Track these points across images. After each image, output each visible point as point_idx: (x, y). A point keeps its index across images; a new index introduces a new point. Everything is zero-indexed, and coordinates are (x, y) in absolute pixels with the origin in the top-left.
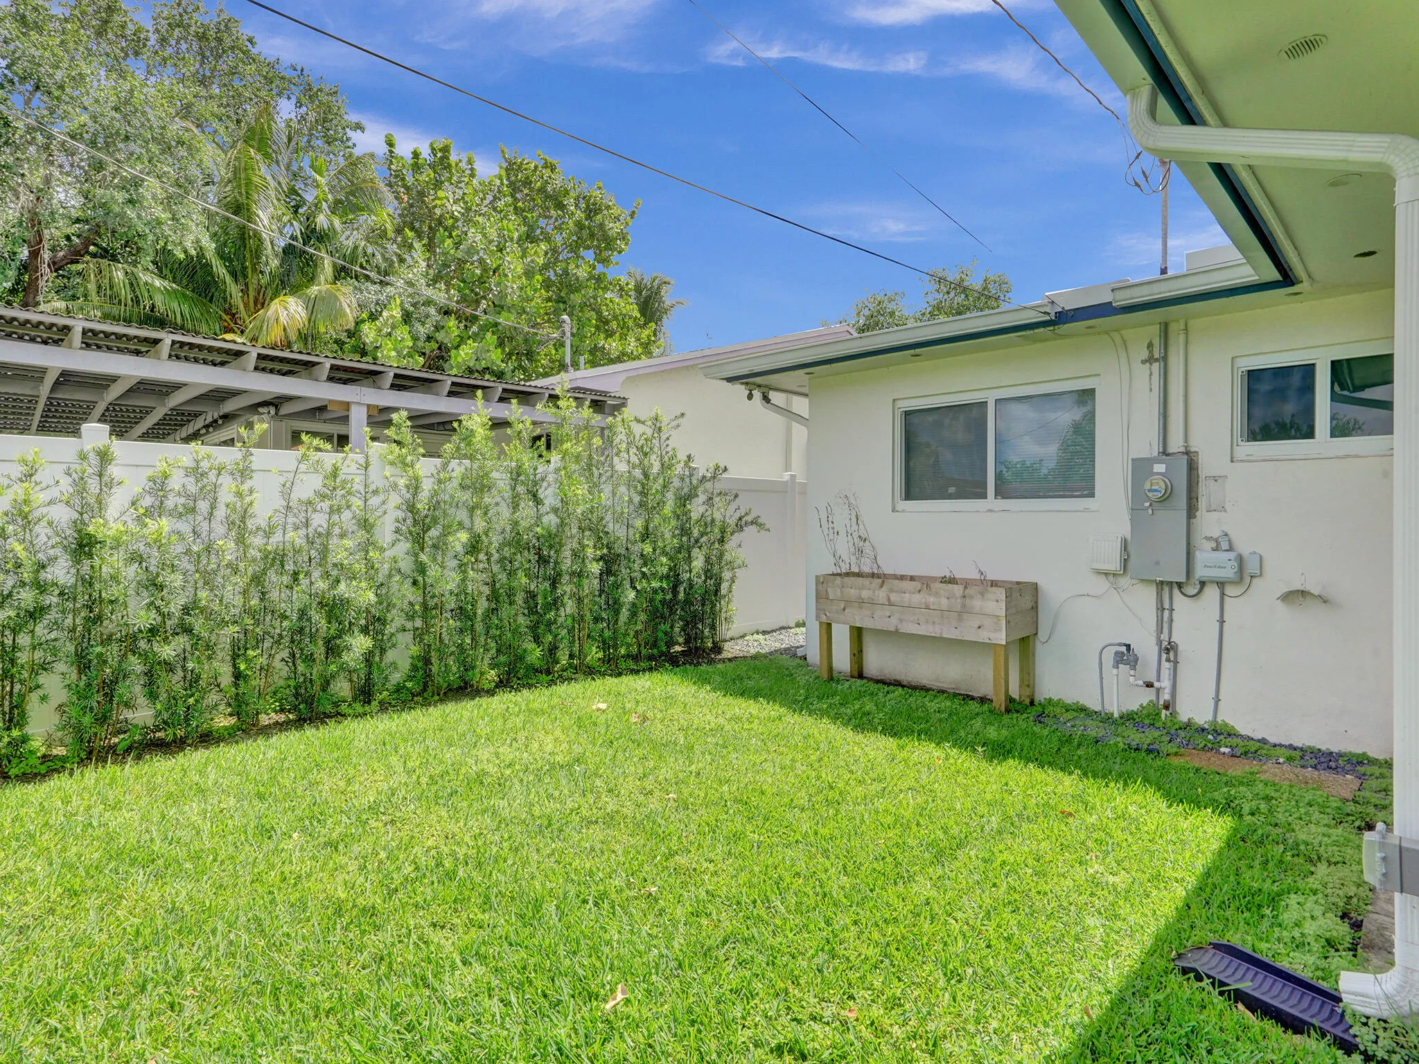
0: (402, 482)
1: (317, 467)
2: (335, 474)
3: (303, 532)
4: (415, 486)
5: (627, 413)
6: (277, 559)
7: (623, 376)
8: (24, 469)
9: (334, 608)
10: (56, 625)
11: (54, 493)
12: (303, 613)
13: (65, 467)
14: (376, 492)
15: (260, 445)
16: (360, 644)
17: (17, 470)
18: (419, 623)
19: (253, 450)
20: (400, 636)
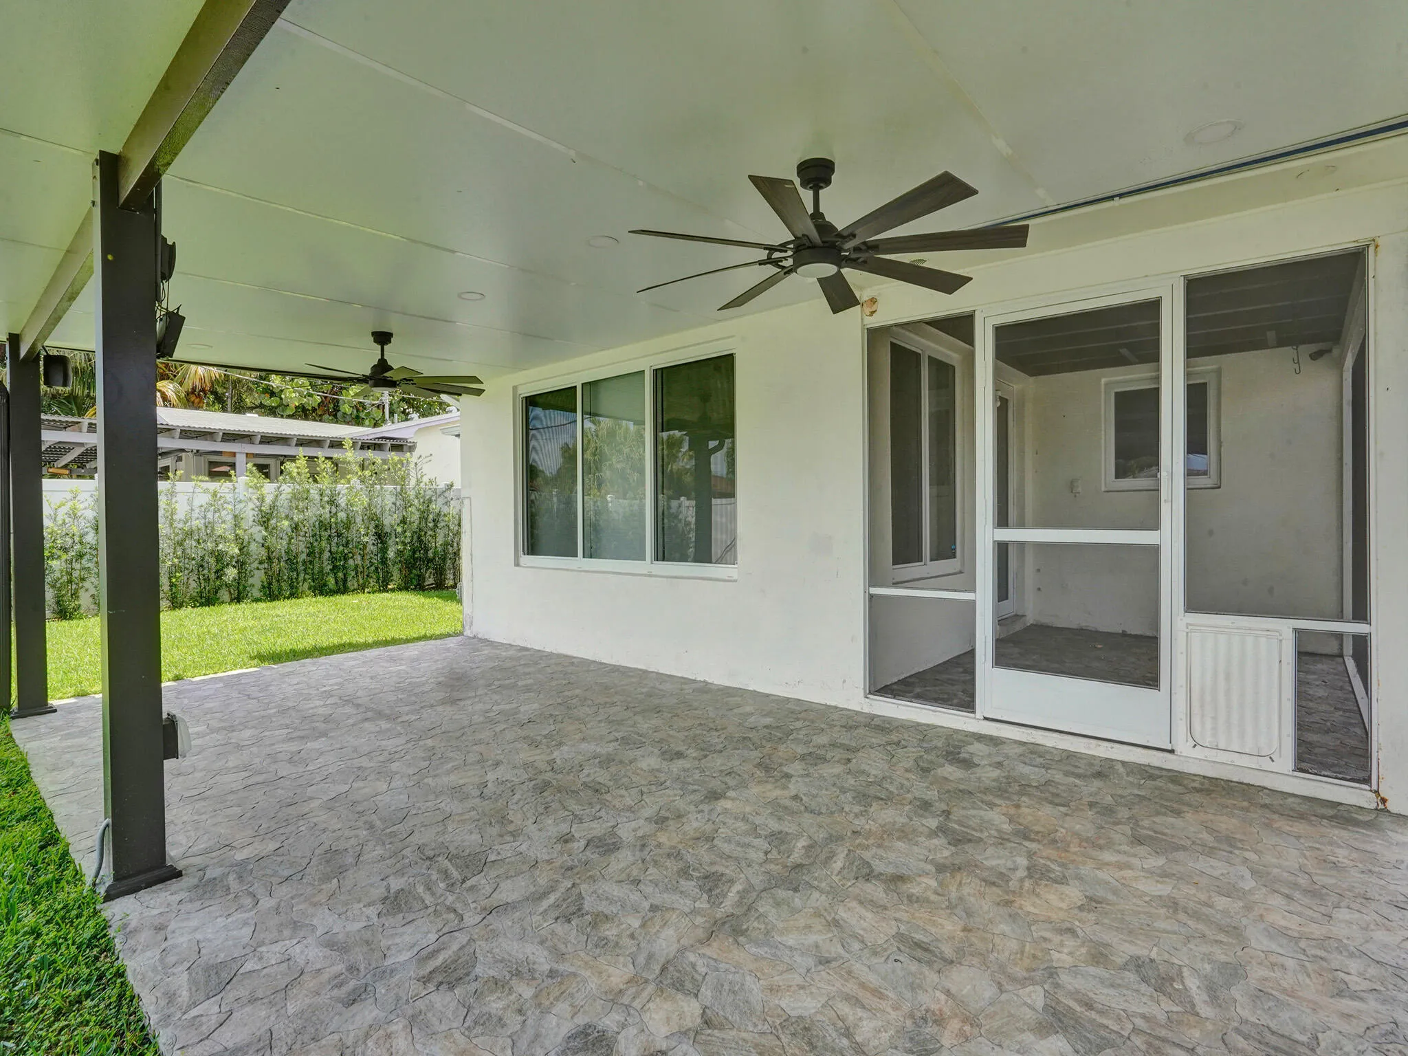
0: (254, 497)
1: (206, 491)
2: (215, 494)
3: (203, 521)
4: (262, 499)
5: (416, 453)
6: (190, 534)
7: (417, 428)
8: (73, 495)
9: (219, 556)
10: (90, 560)
11: (86, 504)
12: (203, 558)
13: (90, 493)
14: (240, 502)
15: (180, 480)
16: (231, 573)
17: (69, 496)
18: (266, 565)
19: (176, 483)
20: (256, 572)
